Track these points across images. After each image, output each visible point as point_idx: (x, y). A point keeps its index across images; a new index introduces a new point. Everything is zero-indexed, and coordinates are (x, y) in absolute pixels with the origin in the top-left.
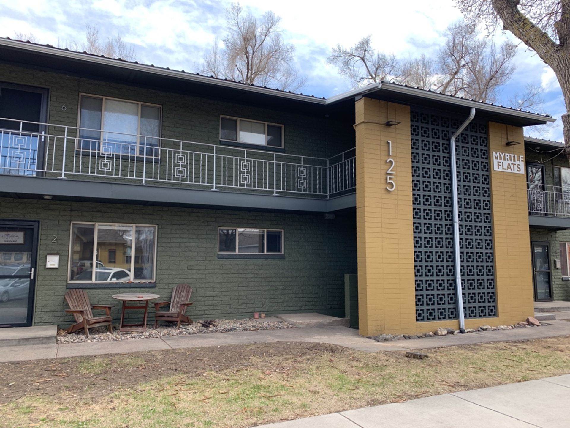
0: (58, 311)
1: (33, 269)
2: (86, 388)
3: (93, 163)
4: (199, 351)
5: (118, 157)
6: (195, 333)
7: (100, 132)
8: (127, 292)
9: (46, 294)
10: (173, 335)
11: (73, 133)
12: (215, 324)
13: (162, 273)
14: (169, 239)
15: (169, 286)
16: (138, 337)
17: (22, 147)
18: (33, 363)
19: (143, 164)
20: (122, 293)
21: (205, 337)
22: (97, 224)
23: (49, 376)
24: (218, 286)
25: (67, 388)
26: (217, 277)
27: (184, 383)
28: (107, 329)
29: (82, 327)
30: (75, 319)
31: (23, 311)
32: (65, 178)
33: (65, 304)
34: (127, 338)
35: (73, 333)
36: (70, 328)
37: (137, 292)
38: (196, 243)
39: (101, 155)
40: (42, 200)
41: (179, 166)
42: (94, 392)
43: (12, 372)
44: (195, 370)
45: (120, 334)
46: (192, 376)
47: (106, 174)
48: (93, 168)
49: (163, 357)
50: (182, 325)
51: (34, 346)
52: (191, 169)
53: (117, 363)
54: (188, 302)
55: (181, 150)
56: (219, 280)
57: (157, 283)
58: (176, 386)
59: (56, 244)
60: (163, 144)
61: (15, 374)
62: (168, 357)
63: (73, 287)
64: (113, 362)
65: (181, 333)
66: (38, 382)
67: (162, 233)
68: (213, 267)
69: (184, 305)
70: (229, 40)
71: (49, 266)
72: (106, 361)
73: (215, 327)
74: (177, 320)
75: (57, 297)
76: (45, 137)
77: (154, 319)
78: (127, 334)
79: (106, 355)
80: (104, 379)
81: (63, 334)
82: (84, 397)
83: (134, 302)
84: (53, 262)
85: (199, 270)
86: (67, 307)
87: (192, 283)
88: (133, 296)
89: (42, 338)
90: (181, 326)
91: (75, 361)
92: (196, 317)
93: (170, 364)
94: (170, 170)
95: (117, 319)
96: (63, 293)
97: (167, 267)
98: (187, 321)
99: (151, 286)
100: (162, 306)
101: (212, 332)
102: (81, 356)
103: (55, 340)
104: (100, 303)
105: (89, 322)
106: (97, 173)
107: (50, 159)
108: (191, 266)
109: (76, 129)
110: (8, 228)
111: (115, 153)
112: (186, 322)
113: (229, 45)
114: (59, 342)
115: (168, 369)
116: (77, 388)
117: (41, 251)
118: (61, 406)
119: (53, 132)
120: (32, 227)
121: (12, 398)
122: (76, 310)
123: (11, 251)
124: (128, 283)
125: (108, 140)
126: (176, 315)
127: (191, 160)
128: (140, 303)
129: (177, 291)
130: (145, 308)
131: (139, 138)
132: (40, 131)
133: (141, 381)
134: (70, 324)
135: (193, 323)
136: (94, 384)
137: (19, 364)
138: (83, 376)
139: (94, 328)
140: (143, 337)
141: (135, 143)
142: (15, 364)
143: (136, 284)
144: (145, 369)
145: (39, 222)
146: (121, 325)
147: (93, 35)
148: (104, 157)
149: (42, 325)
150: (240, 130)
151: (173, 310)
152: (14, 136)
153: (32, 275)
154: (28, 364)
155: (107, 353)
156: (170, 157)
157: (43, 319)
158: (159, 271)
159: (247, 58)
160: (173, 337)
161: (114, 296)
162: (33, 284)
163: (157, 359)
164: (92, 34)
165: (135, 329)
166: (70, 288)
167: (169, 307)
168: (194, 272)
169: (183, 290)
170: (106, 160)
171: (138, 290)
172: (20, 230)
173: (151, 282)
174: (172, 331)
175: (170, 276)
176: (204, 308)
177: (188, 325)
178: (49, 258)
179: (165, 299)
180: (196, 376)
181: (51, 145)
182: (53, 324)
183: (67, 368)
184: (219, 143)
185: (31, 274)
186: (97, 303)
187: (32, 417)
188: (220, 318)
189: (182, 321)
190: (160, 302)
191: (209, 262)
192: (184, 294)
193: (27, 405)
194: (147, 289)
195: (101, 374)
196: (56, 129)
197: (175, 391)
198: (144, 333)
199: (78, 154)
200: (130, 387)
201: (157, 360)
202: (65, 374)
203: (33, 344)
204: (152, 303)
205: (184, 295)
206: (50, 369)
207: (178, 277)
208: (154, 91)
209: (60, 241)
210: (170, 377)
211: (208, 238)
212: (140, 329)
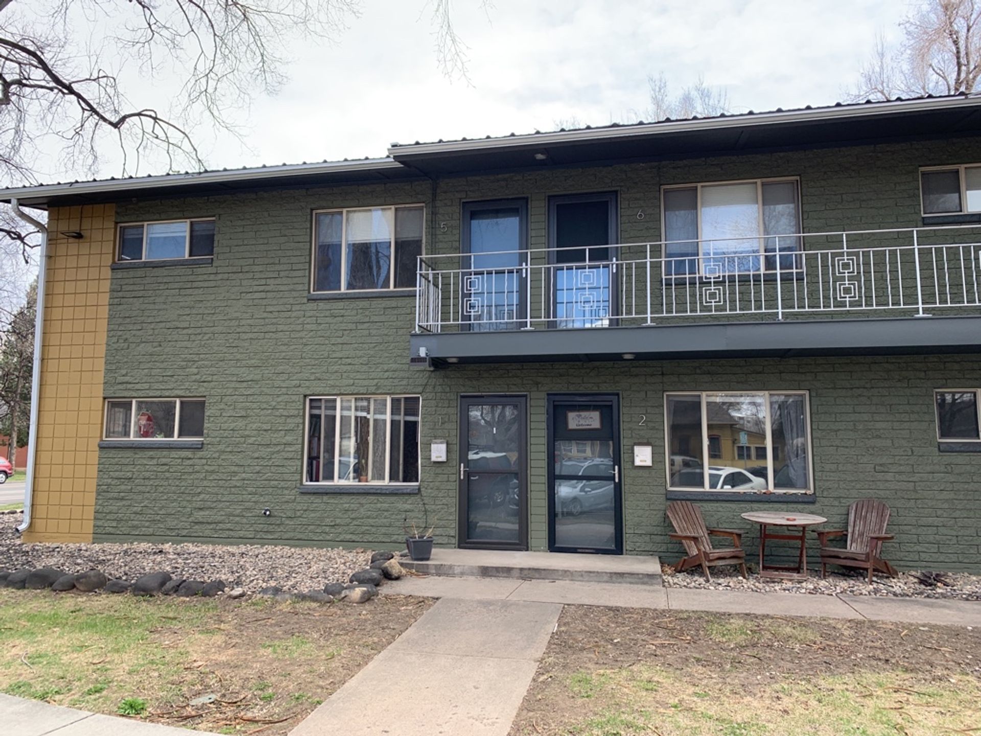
0: (657, 535)
1: (616, 467)
2: (728, 667)
3: (693, 295)
4: (926, 631)
5: (732, 279)
6: (908, 595)
7: (698, 242)
8: (765, 510)
9: (638, 506)
10: (861, 594)
11: (656, 251)
12: (947, 580)
13: (824, 478)
14: (834, 416)
15: (840, 502)
16: (794, 590)
17: (591, 286)
18: (638, 613)
19: (777, 284)
20: (756, 511)
21: (932, 606)
22: (704, 394)
23: (666, 636)
24: (946, 506)
25: (698, 660)
26: (942, 488)
27: (910, 689)
28: (737, 571)
29: (698, 563)
30: (685, 550)
31: (609, 529)
32: (652, 324)
33: (666, 525)
34: (775, 590)
35: (684, 572)
36: (679, 563)
37: (782, 510)
38: (888, 421)
39: (704, 280)
40: (623, 362)
41: (843, 279)
42: (742, 675)
43: (613, 623)
44: (928, 667)
45: (761, 581)
46: (925, 680)
47: (716, 311)
48: (693, 303)
49: (852, 632)
50: (876, 576)
51: (632, 585)
52: (868, 280)
53: (769, 630)
54: (883, 535)
55: (845, 249)
56: (945, 495)
57: (817, 494)
58: (895, 692)
59: (645, 428)
60: (807, 245)
61: (619, 627)
62: (864, 634)
63: (677, 498)
64: (762, 629)
65: (876, 591)
66: (653, 644)
67: (818, 405)
68: (929, 469)
69: (878, 539)
70: (911, 20)
71: (638, 462)
72: (750, 624)
73: (949, 588)
74: (866, 567)
75: (655, 513)
76: (617, 265)
77: (819, 560)
78: (774, 582)
79: (747, 614)
80: (755, 657)
81: (669, 572)
82: (728, 680)
83: (778, 528)
84: (643, 456)
85: (900, 473)
86: (671, 528)
87: (887, 498)
88: (777, 516)
89: (642, 574)
90: (875, 579)
91: (699, 619)
92: (902, 563)
93: (871, 647)
94: (826, 289)
95: (751, 556)
96: (661, 506)
97: (833, 467)
98: (885, 571)
99: (806, 500)
100: (832, 537)
101: (944, 596)
102: (707, 612)
103: (660, 580)
104: (720, 526)
105: (709, 556)
106: (701, 311)
107: (629, 297)
108: (881, 465)
109: (660, 245)
110: (580, 406)
111: (727, 274)
112: (882, 572)
113: (912, 28)
114: (666, 584)
115: (869, 657)
116: (713, 663)
117: (626, 440)
118: (697, 689)
119: (628, 255)
120: (610, 403)
121: (622, 662)
122: (685, 534)
123: (585, 440)
124: (765, 493)
125: (714, 254)
126: (863, 557)
127: (866, 264)
128: (789, 530)
129: (859, 513)
130: (802, 538)
131: (762, 241)
132: (609, 258)
133: (821, 671)
134: (677, 557)
135: (897, 575)
136: (740, 662)
137: (618, 611)
138: (718, 645)
139: (715, 567)
140: (803, 591)
141: (757, 251)
142: (613, 611)
143: (779, 495)
144: (824, 649)
145: (618, 395)
146: (761, 566)
147: (660, 91)
148: (710, 283)
149: (637, 555)
150: (967, 189)
151: (854, 547)
152: (579, 271)
153: (617, 476)
154: (631, 613)
155: (748, 612)
156: (825, 266)
157: (638, 544)
158: (820, 474)
159: (956, 43)
160: (861, 596)
161: (745, 515)
162: (618, 488)
163: (843, 634)
164: (657, 89)
165: (787, 576)
166: (671, 498)
167: (846, 541)
168: (889, 476)
169: (870, 510)
170: (713, 288)
171: (784, 506)
172: (595, 408)
173: (806, 494)
174: (859, 586)
175: (841, 483)
176: (918, 548)
177: (887, 577)
178: (637, 449)
179: (835, 525)
180: (934, 680)
181: (629, 276)
182: (652, 555)
183: (690, 628)
184: (920, 223)
185: (614, 474)
186: (716, 526)
187: (658, 698)
188: (956, 571)
189: (874, 570)
190: (827, 530)
191: (920, 459)
192: (873, 517)
193: (646, 676)
194: (800, 506)
195: (747, 646)
196: (632, 251)
197: (896, 702)
198: (804, 584)
199: (669, 284)
200: (804, 679)
201: (844, 638)
202: (689, 638)
203: (631, 583)
204: (813, 531)
205: (874, 519)
206: (663, 625)
207: (858, 486)
208: (782, 154)
209: (650, 425)
210: (879, 673)
211: (913, 412)
212: (795, 576)
